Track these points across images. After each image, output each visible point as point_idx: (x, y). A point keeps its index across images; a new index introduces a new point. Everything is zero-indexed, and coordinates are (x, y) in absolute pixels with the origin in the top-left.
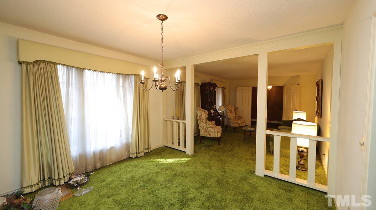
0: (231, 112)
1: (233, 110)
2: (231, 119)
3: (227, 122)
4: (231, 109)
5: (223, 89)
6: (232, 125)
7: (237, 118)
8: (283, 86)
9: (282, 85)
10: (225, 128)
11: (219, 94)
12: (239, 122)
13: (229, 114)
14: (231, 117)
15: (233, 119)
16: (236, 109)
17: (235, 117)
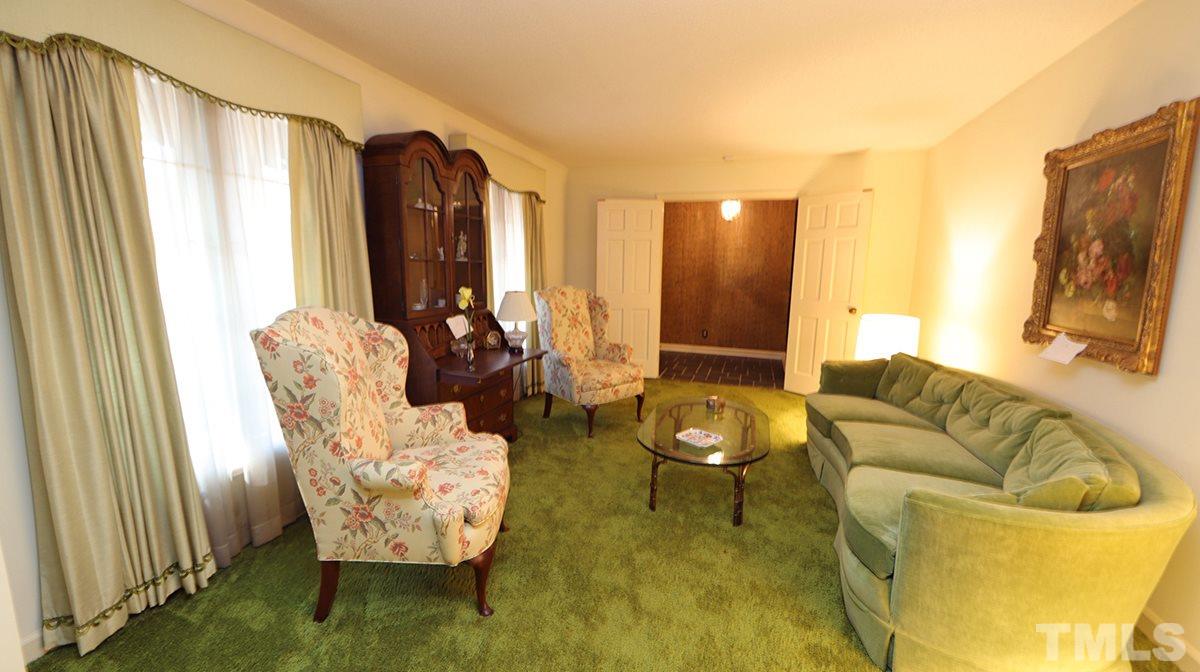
0: (575, 321)
1: (584, 311)
2: (573, 365)
3: (555, 377)
4: (571, 306)
5: (533, 199)
6: (576, 398)
7: (603, 351)
8: (796, 202)
9: (790, 195)
10: (543, 408)
11: (509, 227)
12: (615, 377)
13: (562, 331)
14: (571, 354)
15: (581, 357)
16: (595, 305)
17: (591, 346)
